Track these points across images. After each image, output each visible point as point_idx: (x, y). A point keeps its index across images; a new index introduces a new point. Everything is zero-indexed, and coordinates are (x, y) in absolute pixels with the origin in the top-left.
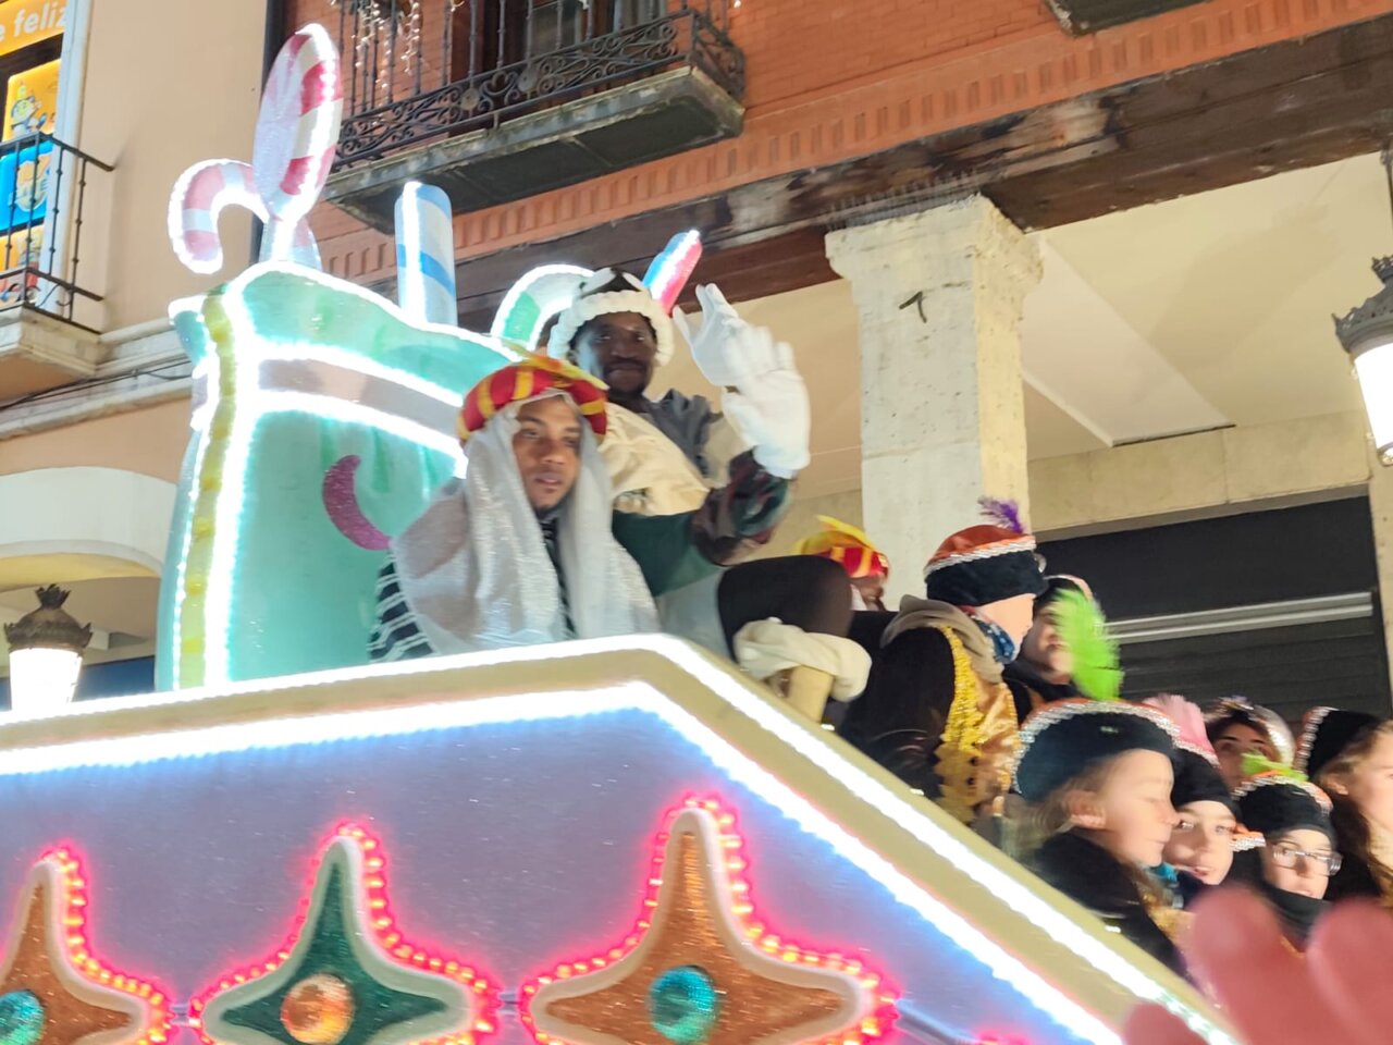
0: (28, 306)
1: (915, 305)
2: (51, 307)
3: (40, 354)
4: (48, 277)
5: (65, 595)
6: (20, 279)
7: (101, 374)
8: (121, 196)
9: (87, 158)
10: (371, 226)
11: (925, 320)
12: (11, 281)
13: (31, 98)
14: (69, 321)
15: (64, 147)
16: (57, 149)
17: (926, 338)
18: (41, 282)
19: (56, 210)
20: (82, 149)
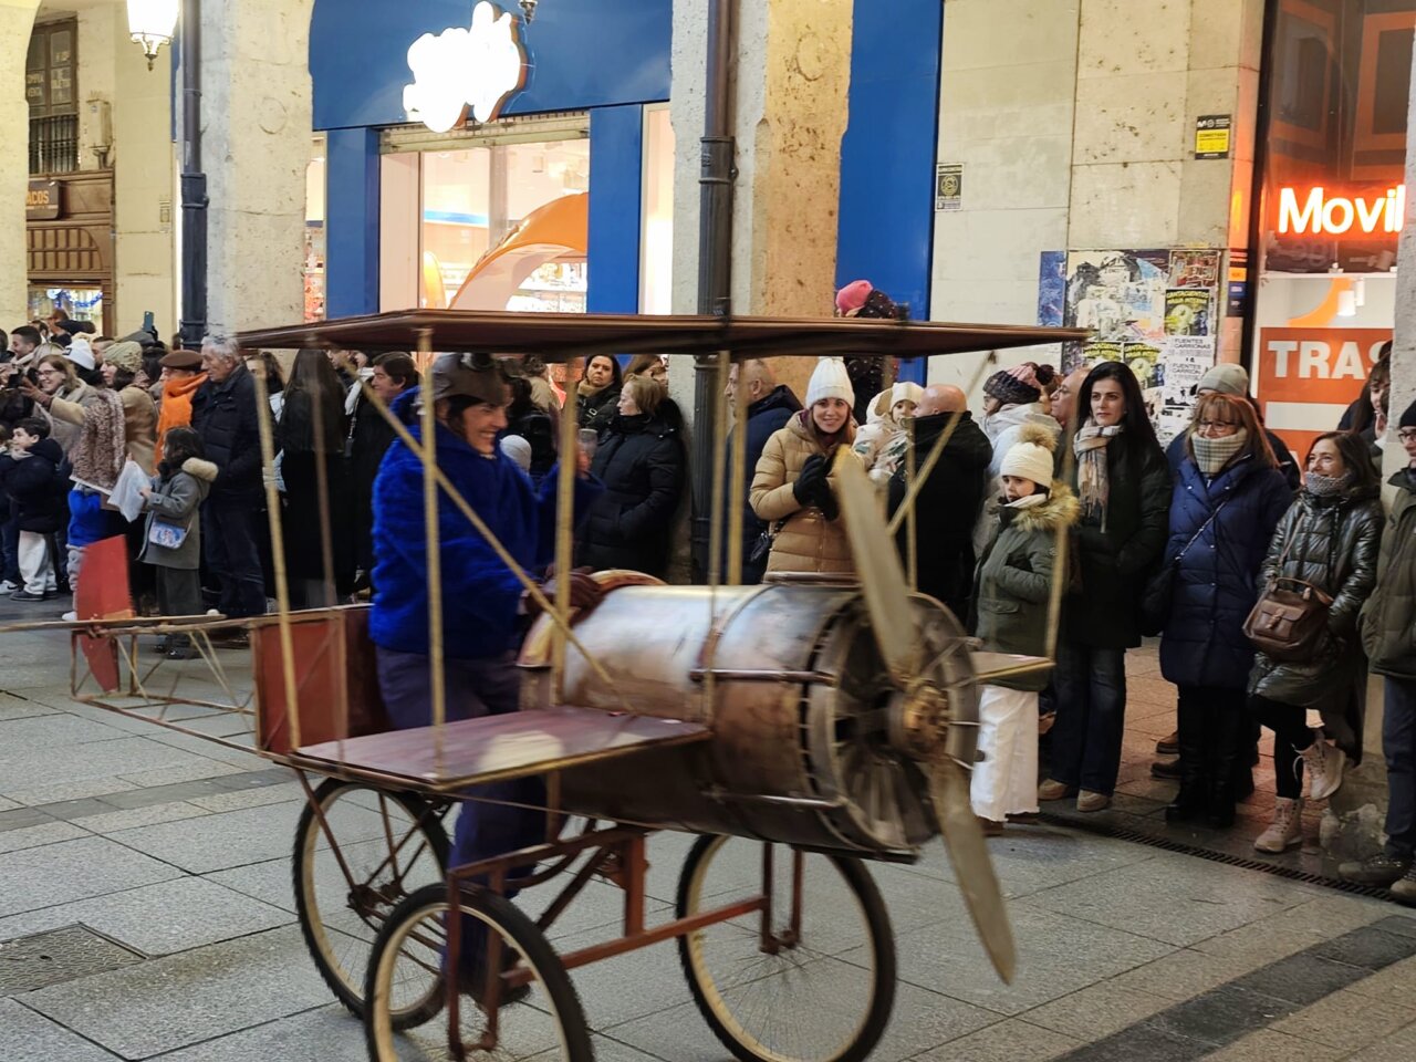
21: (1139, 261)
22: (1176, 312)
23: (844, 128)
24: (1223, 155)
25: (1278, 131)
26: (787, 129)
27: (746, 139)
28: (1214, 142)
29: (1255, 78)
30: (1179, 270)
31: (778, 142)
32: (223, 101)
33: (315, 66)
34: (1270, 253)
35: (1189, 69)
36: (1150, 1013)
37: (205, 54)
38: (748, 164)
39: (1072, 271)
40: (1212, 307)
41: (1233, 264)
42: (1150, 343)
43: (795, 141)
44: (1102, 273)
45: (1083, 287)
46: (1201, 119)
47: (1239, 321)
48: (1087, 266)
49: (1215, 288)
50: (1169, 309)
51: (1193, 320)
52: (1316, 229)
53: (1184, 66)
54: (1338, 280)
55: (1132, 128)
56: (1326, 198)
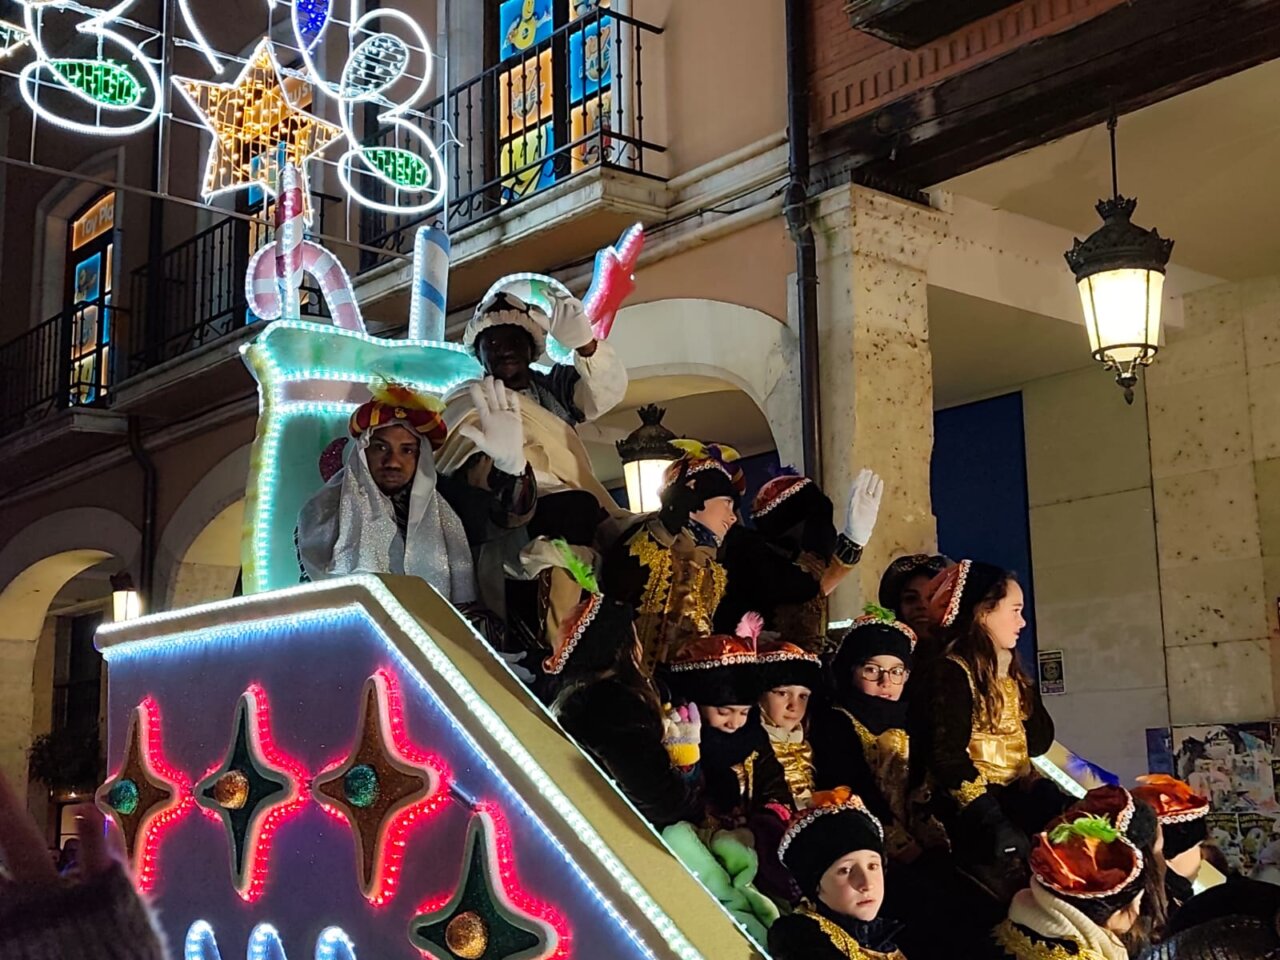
0: (606, 164)
2: (624, 163)
3: (620, 206)
4: (619, 136)
5: (662, 412)
6: (596, 141)
7: (671, 217)
8: (671, 54)
9: (640, 25)
10: (895, 44)
12: (589, 145)
14: (641, 173)
15: (619, 17)
16: (614, 21)
18: (614, 142)
19: (619, 76)
20: (635, 18)
21: (1241, 733)
35: (1262, 554)
39: (1178, 747)
42: (1264, 813)
44: (1207, 746)
45: (1191, 761)
48: (1191, 741)
50: (1277, 779)
53: (1259, 554)
55: (1216, 611)
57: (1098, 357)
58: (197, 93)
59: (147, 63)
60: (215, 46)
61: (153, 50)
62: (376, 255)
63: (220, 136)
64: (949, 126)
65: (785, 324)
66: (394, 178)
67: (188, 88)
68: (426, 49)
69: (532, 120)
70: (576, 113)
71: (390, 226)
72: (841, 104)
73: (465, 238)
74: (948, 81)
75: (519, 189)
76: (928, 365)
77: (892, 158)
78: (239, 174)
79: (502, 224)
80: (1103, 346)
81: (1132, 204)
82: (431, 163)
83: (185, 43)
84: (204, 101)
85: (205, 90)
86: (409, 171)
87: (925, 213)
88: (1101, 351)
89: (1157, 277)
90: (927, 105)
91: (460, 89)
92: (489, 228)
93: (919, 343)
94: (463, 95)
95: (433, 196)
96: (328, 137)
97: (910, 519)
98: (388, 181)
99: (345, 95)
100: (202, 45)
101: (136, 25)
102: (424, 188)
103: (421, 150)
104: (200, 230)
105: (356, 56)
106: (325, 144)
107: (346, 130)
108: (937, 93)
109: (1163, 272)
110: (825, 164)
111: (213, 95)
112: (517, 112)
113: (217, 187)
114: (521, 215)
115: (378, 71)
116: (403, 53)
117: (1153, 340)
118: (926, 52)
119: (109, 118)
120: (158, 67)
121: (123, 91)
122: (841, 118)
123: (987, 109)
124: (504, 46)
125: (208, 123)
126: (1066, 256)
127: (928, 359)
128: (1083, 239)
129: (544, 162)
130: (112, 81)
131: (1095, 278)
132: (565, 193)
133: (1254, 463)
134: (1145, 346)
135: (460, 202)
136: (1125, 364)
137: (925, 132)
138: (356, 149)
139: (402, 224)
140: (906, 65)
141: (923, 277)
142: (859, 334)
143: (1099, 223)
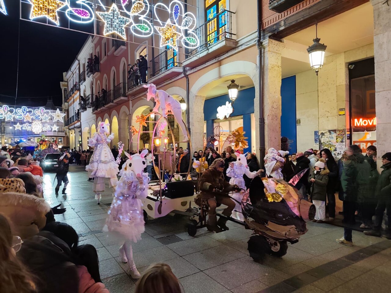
0: (226, 38)
1: (386, 3)
2: (229, 37)
3: (228, 45)
4: (228, 33)
5: (235, 81)
6: (224, 34)
7: (237, 46)
8: (237, 17)
9: (231, 12)
10: (277, 12)
11: (388, 5)
12: (223, 35)
13: (222, 5)
14: (232, 39)
15: (228, 11)
16: (227, 12)
17: (389, 9)
18: (227, 34)
19: (228, 22)
20: (230, 11)
21: (331, 132)
22: (338, 139)
23: (281, 115)
24: (344, 115)
25: (353, 110)
26: (272, 116)
27: (266, 118)
28: (342, 113)
29: (348, 102)
30: (338, 133)
31: (271, 118)
32: (192, 118)
33: (204, 112)
34: (353, 129)
35: (337, 102)
36: (342, 256)
37: (190, 112)
38: (266, 121)
39: (320, 134)
40: (344, 138)
41: (347, 131)
42: (334, 144)
43: (273, 118)
44: (325, 134)
45: (322, 136)
46: (340, 109)
47: (349, 140)
48: (322, 133)
49: (345, 135)
50: (337, 139)
51: (341, 140)
52: (361, 125)
53: (336, 101)
54: (366, 133)
55: (328, 111)
56: (363, 120)
57: (312, 67)
58: (158, 29)
59: (150, 24)
60: (161, 21)
61: (151, 22)
62: (188, 56)
63: (162, 36)
64: (286, 27)
65: (256, 65)
66: (191, 42)
67: (157, 28)
68: (195, 19)
69: (213, 31)
70: (220, 29)
71: (190, 51)
72: (267, 24)
73: (202, 52)
74: (287, 18)
75: (211, 44)
76: (281, 71)
77: (276, 33)
78: (166, 43)
79: (208, 49)
80: (313, 65)
81: (319, 39)
82: (196, 39)
83: (156, 20)
84: (160, 30)
85: (160, 28)
86: (193, 41)
87: (281, 43)
88: (313, 66)
89: (323, 52)
90: (282, 23)
91: (201, 26)
92: (206, 50)
93: (279, 67)
94: (201, 27)
95: (197, 45)
96: (180, 36)
97: (277, 97)
98: (190, 43)
99: (182, 28)
100: (159, 20)
101: (148, 18)
102: (195, 44)
103: (195, 37)
104: (160, 54)
105: (184, 21)
106: (179, 37)
107: (182, 34)
108: (284, 20)
109: (325, 51)
110: (264, 35)
111: (161, 29)
112: (211, 30)
113: (162, 45)
114: (211, 48)
115: (187, 24)
116: (191, 20)
117: (322, 64)
118: (283, 13)
119: (145, 34)
120: (152, 25)
121: (147, 29)
122: (267, 27)
123: (293, 23)
124: (208, 18)
125: (160, 34)
126: (307, 49)
127: (281, 70)
128: (310, 46)
129: (215, 38)
130: (145, 27)
131: (312, 53)
132: (219, 43)
133: (337, 86)
134: (321, 65)
135: (201, 46)
136: (317, 69)
137: (282, 28)
138: (184, 38)
139: (192, 50)
140: (279, 16)
141: (280, 55)
142: (269, 65)
143: (313, 43)
